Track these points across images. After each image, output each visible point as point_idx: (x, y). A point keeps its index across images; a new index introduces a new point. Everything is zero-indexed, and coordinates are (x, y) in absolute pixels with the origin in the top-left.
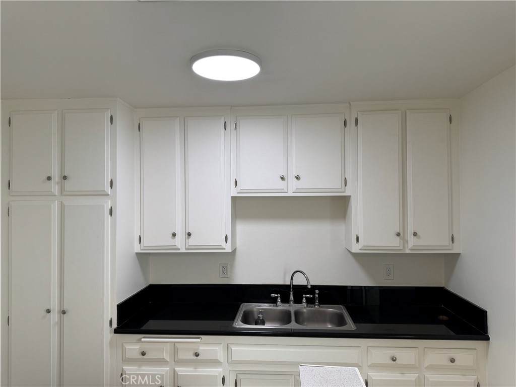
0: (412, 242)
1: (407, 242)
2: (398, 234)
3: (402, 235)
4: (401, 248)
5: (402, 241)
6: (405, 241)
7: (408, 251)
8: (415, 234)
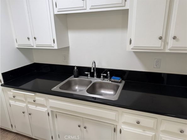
0: (171, 44)
1: (168, 43)
2: (161, 38)
3: (163, 38)
4: (162, 48)
5: (163, 43)
6: (166, 43)
7: (167, 51)
8: (174, 38)
